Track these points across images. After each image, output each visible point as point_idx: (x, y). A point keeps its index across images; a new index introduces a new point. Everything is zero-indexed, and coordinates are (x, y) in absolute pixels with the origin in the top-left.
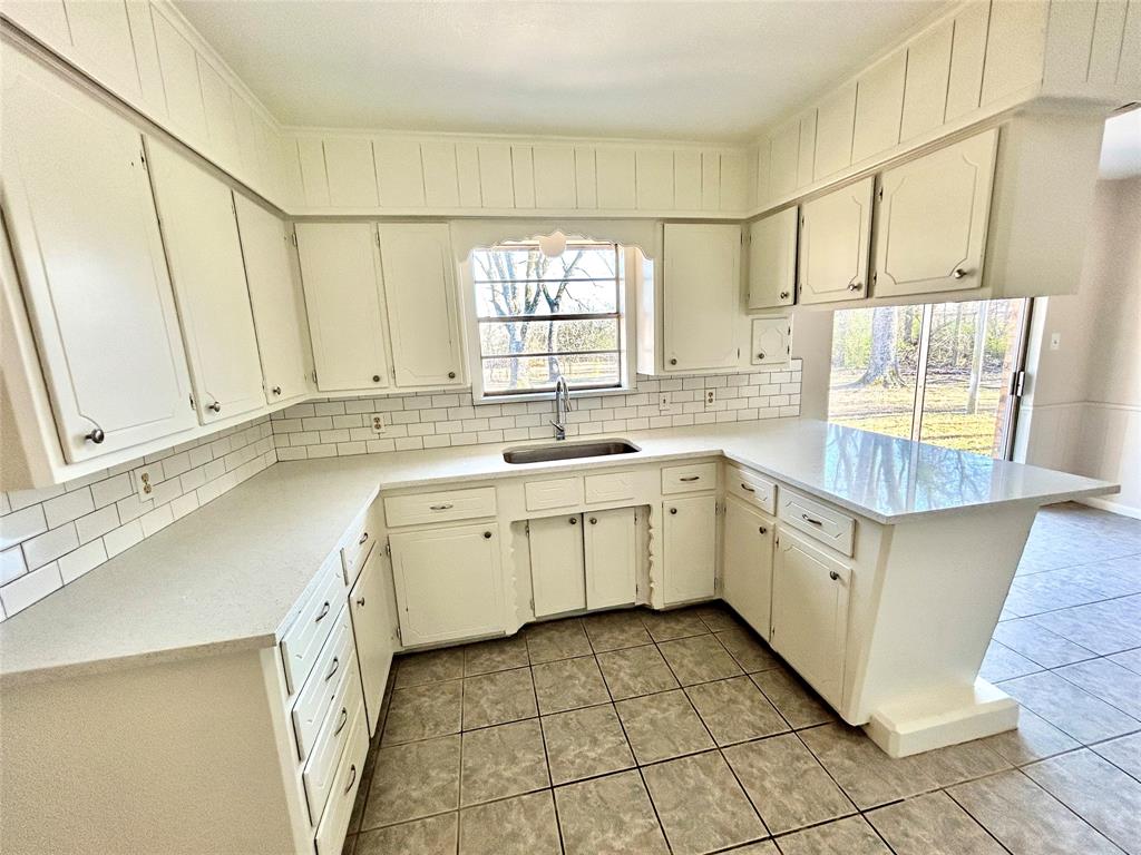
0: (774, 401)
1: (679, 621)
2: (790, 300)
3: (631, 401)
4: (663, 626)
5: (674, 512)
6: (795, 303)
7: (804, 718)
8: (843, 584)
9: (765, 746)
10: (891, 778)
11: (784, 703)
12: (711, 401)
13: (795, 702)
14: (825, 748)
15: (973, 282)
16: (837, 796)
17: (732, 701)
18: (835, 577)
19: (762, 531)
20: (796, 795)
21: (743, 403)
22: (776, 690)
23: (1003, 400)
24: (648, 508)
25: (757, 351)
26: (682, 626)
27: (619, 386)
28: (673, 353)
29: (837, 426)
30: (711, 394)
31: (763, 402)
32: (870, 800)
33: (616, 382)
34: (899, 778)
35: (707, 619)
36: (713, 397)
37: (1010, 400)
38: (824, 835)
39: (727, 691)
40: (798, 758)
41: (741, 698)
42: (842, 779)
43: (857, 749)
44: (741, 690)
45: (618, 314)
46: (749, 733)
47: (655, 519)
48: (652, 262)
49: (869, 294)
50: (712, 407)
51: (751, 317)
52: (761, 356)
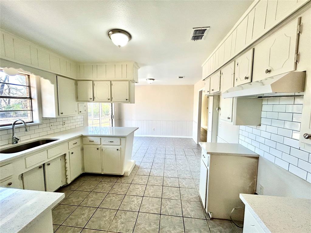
0: (79, 123)
1: (76, 183)
2: (92, 100)
3: (40, 127)
4: (73, 187)
5: (72, 153)
6: (93, 100)
7: (115, 180)
8: (119, 150)
9: (114, 187)
10: (130, 178)
11: (111, 180)
12: (64, 124)
13: (112, 179)
14: (121, 181)
15: (128, 101)
16: (128, 184)
17: (103, 186)
18: (118, 150)
19: (98, 149)
20: (123, 189)
21: (72, 124)
22: (108, 180)
23: (110, 120)
24: (65, 155)
25: (79, 111)
26: (78, 183)
27: (33, 122)
28: (61, 111)
29: (93, 127)
30: (64, 122)
31: (76, 124)
32: (131, 182)
33: (31, 121)
34: (131, 177)
35: (83, 179)
36: (65, 123)
37: (111, 120)
38: (130, 189)
39: (100, 186)
40: (119, 185)
41: (104, 185)
42: (126, 182)
43: (124, 178)
44: (103, 184)
45: (30, 98)
46: (110, 188)
47: (67, 157)
48: (53, 85)
49: (111, 101)
50: (65, 126)
51: (78, 102)
52: (81, 112)
